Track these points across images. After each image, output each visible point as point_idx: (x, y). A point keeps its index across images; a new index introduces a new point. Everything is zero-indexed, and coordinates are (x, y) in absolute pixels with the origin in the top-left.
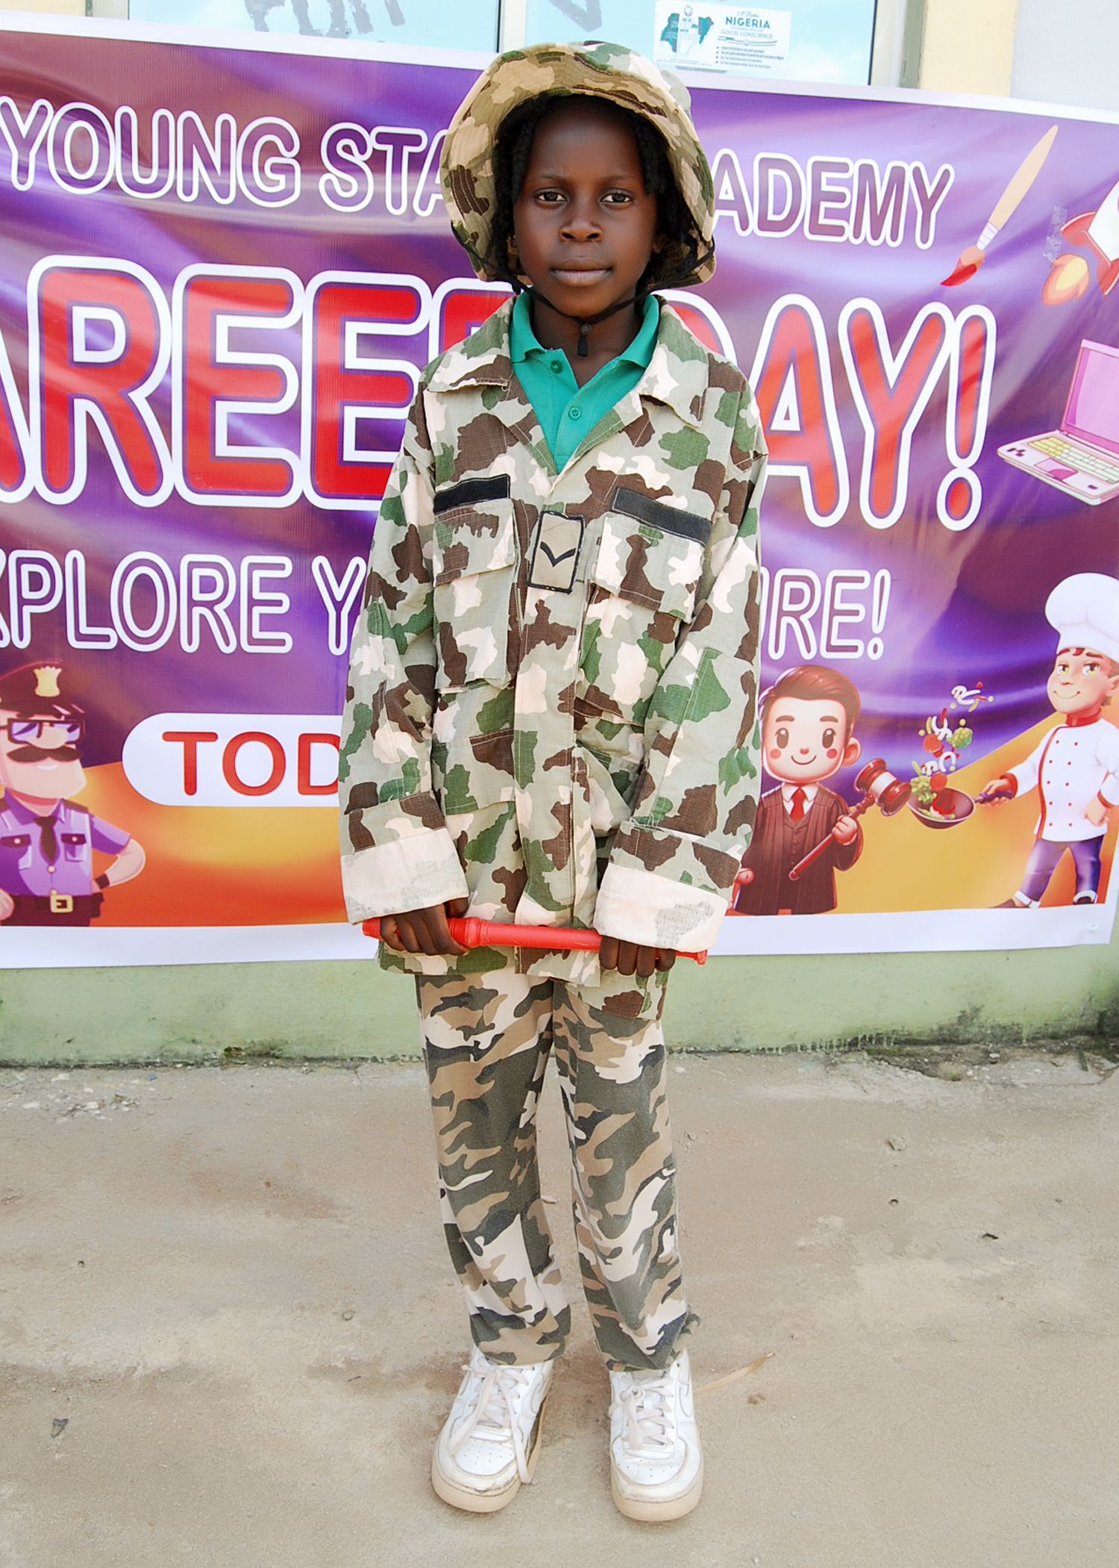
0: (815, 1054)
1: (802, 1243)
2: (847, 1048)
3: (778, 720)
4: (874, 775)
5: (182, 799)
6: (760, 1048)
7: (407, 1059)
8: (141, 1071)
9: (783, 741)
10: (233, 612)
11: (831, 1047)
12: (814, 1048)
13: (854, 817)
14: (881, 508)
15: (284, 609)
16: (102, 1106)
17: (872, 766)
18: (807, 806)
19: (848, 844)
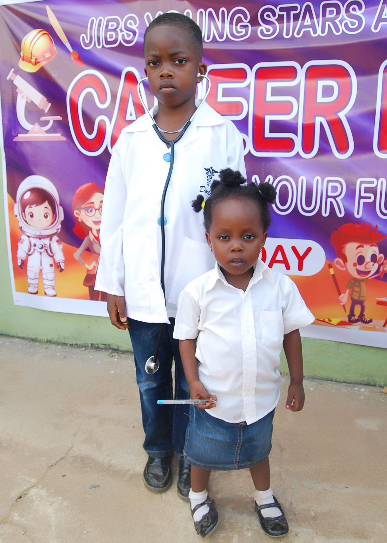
7: (285, 374)
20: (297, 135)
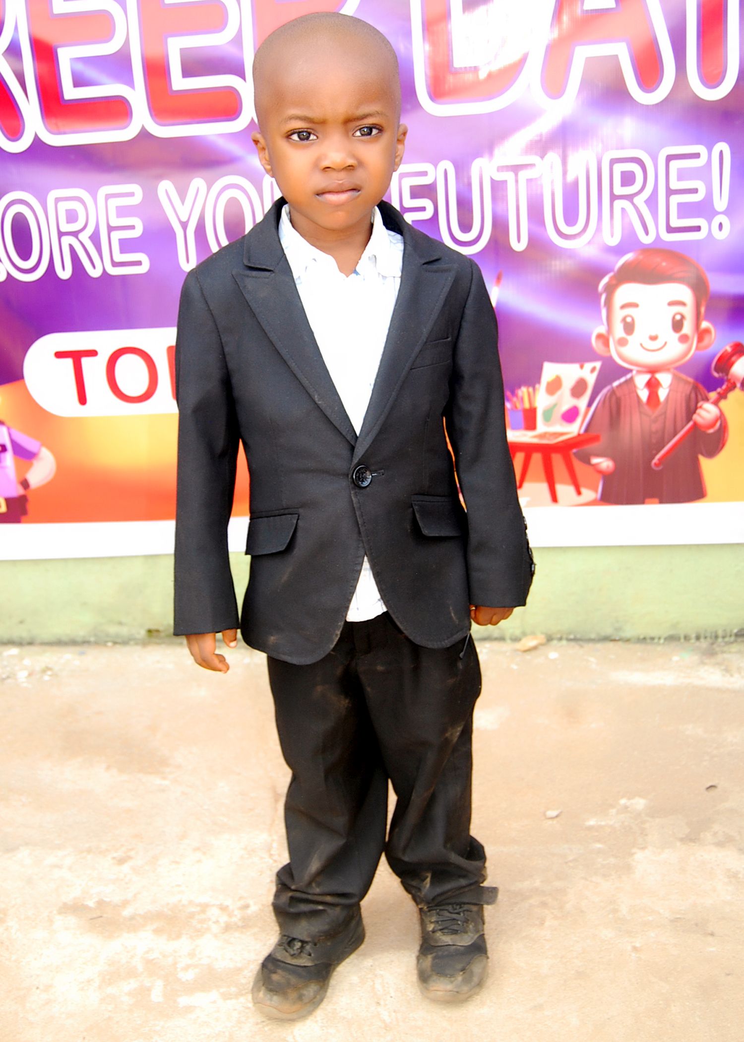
0: (698, 644)
1: (592, 822)
2: (733, 639)
3: (623, 307)
4: (733, 359)
5: (77, 410)
6: (642, 637)
8: (78, 649)
9: (629, 328)
10: (95, 238)
11: (716, 637)
12: (698, 638)
13: (716, 403)
14: (712, 79)
15: (137, 233)
16: (30, 675)
17: (729, 349)
18: (662, 394)
19: (711, 431)
20: (244, 78)
